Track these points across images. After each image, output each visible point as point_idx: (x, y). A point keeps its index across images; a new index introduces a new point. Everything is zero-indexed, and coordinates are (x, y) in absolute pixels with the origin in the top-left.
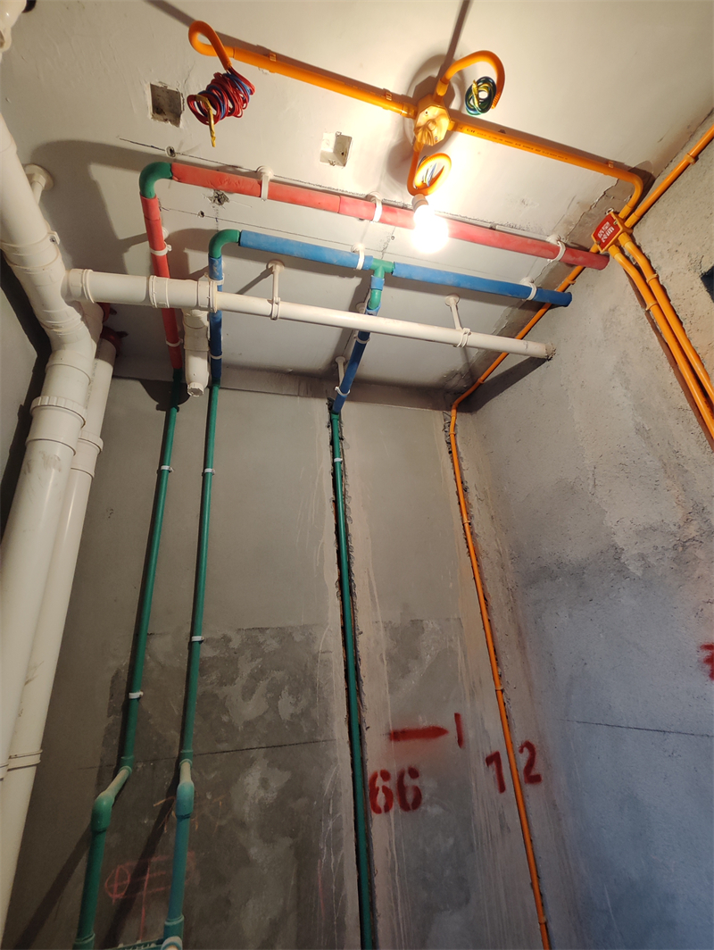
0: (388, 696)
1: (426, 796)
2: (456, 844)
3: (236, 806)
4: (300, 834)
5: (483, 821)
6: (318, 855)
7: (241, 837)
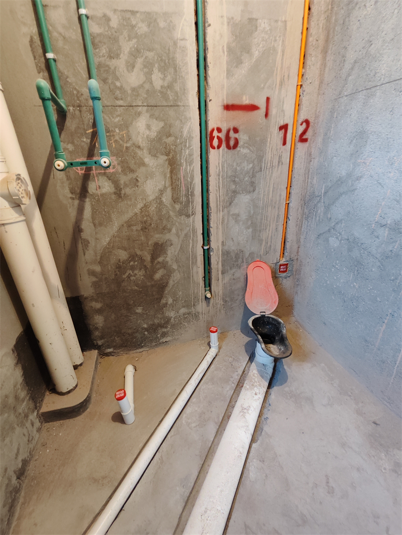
0: (225, 80)
1: (241, 143)
2: (253, 168)
3: (134, 137)
4: (171, 155)
5: (270, 159)
6: (181, 165)
7: (139, 153)
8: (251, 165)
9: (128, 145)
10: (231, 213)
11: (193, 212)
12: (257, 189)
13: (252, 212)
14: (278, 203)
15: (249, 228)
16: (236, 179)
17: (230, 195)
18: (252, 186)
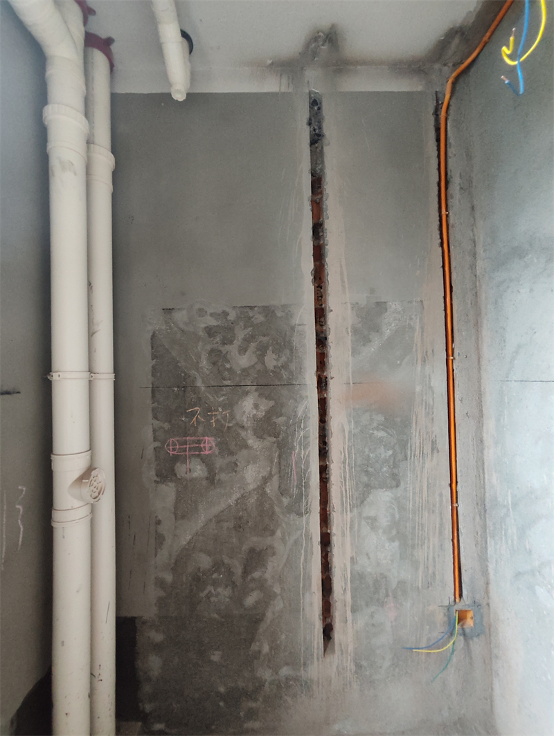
0: (350, 358)
1: (374, 425)
2: (394, 455)
3: (238, 417)
4: (281, 436)
5: (418, 444)
6: (293, 448)
7: (243, 434)
8: (390, 452)
9: (231, 425)
10: (364, 515)
11: (307, 509)
12: (402, 483)
13: (397, 516)
14: (437, 505)
15: (394, 541)
16: (370, 469)
17: (360, 489)
18: (394, 479)
